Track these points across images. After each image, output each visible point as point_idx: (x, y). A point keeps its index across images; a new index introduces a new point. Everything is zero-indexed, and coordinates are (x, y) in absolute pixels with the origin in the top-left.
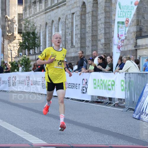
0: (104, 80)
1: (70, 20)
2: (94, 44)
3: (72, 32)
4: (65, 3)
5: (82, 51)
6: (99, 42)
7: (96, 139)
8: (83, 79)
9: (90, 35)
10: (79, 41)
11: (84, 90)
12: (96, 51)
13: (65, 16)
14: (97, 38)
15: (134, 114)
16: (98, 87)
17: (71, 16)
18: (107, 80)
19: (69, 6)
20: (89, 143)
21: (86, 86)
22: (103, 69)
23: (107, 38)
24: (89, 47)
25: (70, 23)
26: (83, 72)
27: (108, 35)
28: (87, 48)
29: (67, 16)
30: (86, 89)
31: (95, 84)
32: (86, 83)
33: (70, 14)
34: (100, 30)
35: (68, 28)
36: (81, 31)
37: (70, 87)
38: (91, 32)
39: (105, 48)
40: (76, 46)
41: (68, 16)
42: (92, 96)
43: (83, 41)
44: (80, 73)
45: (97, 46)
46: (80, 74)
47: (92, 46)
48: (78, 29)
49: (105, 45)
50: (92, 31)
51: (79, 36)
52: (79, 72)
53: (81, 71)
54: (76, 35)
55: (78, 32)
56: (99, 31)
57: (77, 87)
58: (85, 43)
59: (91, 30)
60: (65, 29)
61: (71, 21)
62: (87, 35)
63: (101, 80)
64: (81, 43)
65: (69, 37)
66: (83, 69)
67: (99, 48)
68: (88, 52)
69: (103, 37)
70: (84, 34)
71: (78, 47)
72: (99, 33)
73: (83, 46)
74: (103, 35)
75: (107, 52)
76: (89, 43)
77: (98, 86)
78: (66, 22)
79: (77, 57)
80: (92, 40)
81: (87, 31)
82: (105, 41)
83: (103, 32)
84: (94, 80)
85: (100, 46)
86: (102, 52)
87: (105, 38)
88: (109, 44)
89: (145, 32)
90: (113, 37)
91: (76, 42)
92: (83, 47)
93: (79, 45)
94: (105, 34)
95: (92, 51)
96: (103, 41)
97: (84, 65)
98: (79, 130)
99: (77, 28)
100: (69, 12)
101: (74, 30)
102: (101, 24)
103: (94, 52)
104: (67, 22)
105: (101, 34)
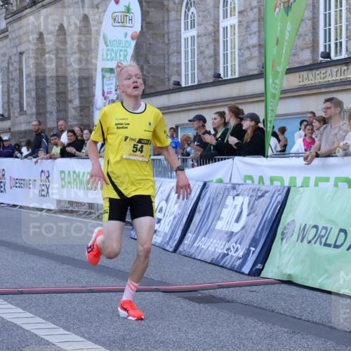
0: (79, 173)
1: (16, 65)
2: (62, 107)
3: (21, 85)
4: (6, 34)
5: (39, 121)
6: (70, 105)
7: (64, 277)
8: (42, 171)
9: (54, 91)
10: (35, 103)
11: (43, 190)
12: (66, 120)
13: (7, 58)
14: (66, 97)
15: (132, 232)
16: (69, 186)
17: (17, 59)
18: (84, 173)
19: (14, 39)
20: (53, 285)
21: (48, 184)
22: (78, 153)
23: (85, 98)
24: (51, 113)
25: (16, 70)
26: (42, 159)
27: (85, 92)
28: (48, 115)
29: (10, 57)
30: (48, 189)
31: (63, 179)
32: (48, 177)
33: (15, 55)
34: (71, 82)
35: (13, 80)
36: (36, 84)
37: (18, 185)
38: (55, 86)
39: (81, 116)
40: (29, 112)
41: (13, 57)
42: (59, 202)
43: (41, 102)
44: (35, 160)
45: (66, 111)
46: (36, 162)
47: (58, 111)
48: (32, 82)
49: (81, 110)
50: (57, 84)
51: (33, 94)
52: (34, 157)
53: (38, 157)
54: (27, 91)
55: (32, 86)
56: (69, 85)
57: (31, 186)
58: (45, 106)
59: (54, 83)
60: (8, 82)
61: (18, 67)
62: (48, 92)
63: (74, 172)
64: (37, 106)
65: (15, 96)
66: (41, 153)
67: (70, 116)
68: (51, 123)
69: (77, 96)
70: (43, 90)
71: (32, 114)
72: (69, 88)
73: (41, 111)
74: (77, 91)
75: (85, 122)
76: (51, 106)
77: (69, 183)
78: (8, 68)
79: (30, 131)
80: (58, 102)
81: (48, 85)
82: (81, 102)
83: (77, 86)
84: (62, 172)
85: (72, 112)
86: (75, 123)
87: (80, 98)
88: (88, 107)
89: (151, 87)
90: (94, 96)
91: (28, 104)
92: (41, 113)
93: (34, 110)
94: (81, 89)
95: (58, 120)
96: (77, 102)
97: (43, 145)
98: (34, 262)
99: (29, 79)
100: (14, 51)
101: (25, 82)
102: (73, 71)
103: (61, 123)
104: (11, 68)
105: (73, 90)
